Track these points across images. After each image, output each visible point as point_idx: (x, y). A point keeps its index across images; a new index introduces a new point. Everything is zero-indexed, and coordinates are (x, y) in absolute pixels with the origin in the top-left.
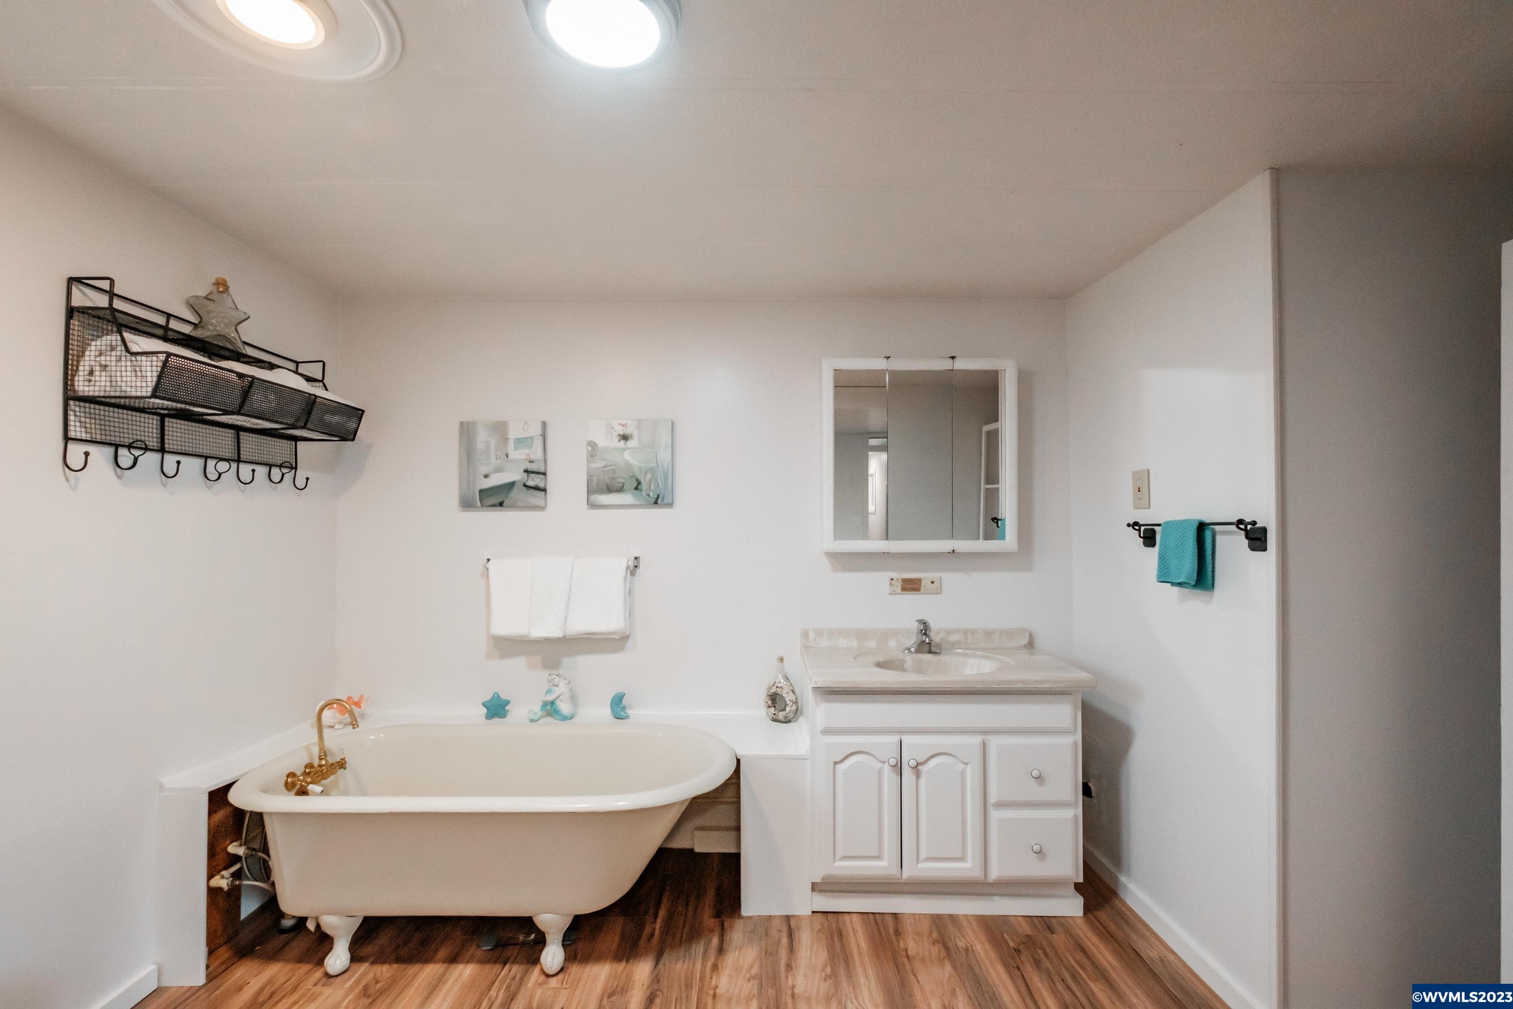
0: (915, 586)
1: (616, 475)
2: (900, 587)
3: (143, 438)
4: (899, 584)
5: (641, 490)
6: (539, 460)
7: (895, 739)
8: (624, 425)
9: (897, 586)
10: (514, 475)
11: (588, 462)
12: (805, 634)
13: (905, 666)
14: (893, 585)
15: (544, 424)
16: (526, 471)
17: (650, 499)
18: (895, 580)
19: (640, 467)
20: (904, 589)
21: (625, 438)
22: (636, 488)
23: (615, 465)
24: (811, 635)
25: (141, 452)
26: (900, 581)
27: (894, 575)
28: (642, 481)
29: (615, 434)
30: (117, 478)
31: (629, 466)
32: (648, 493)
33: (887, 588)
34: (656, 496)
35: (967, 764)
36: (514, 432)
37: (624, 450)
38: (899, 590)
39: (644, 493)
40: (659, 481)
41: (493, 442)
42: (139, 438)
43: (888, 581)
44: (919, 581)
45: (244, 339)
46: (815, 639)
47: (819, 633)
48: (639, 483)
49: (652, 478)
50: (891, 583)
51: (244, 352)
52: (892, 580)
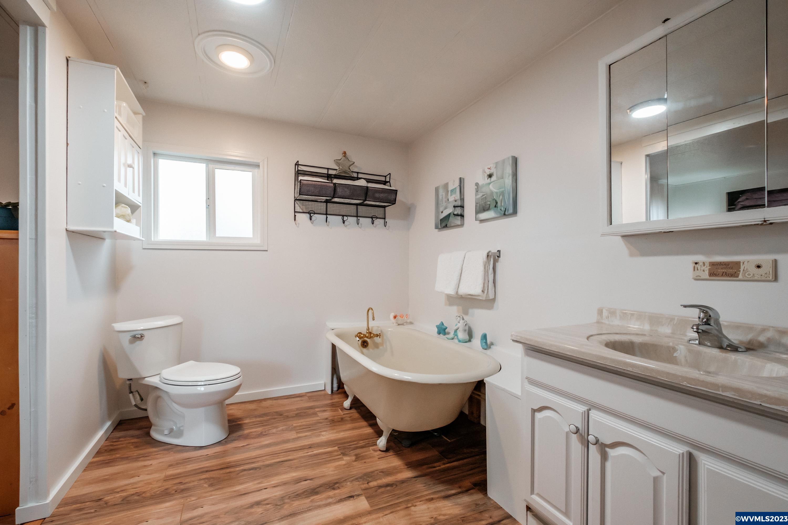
0: (730, 271)
1: (486, 200)
2: (707, 272)
3: (314, 210)
4: (707, 269)
5: (498, 207)
6: (458, 200)
7: (582, 408)
8: (490, 168)
9: (704, 271)
10: (450, 210)
11: (476, 196)
12: (600, 312)
13: (674, 355)
14: (698, 269)
15: (461, 180)
16: (454, 207)
17: (502, 212)
18: (701, 264)
19: (497, 193)
20: (713, 274)
21: (490, 176)
22: (495, 206)
23: (486, 194)
24: (605, 313)
25: (313, 214)
26: (707, 264)
27: (700, 258)
28: (498, 202)
29: (486, 175)
30: (311, 224)
31: (492, 193)
32: (501, 208)
33: (690, 273)
34: (505, 210)
35: (663, 473)
36: (450, 188)
37: (489, 184)
38: (706, 275)
39: (499, 209)
40: (506, 199)
41: (444, 194)
42: (311, 210)
43: (692, 265)
44: (738, 264)
45: (352, 171)
46: (608, 317)
47: (612, 313)
48: (497, 203)
49: (502, 198)
50: (694, 267)
51: (353, 176)
52: (696, 263)
